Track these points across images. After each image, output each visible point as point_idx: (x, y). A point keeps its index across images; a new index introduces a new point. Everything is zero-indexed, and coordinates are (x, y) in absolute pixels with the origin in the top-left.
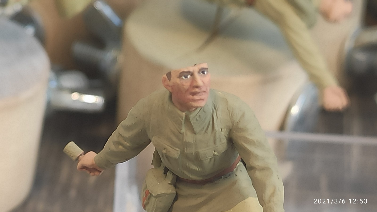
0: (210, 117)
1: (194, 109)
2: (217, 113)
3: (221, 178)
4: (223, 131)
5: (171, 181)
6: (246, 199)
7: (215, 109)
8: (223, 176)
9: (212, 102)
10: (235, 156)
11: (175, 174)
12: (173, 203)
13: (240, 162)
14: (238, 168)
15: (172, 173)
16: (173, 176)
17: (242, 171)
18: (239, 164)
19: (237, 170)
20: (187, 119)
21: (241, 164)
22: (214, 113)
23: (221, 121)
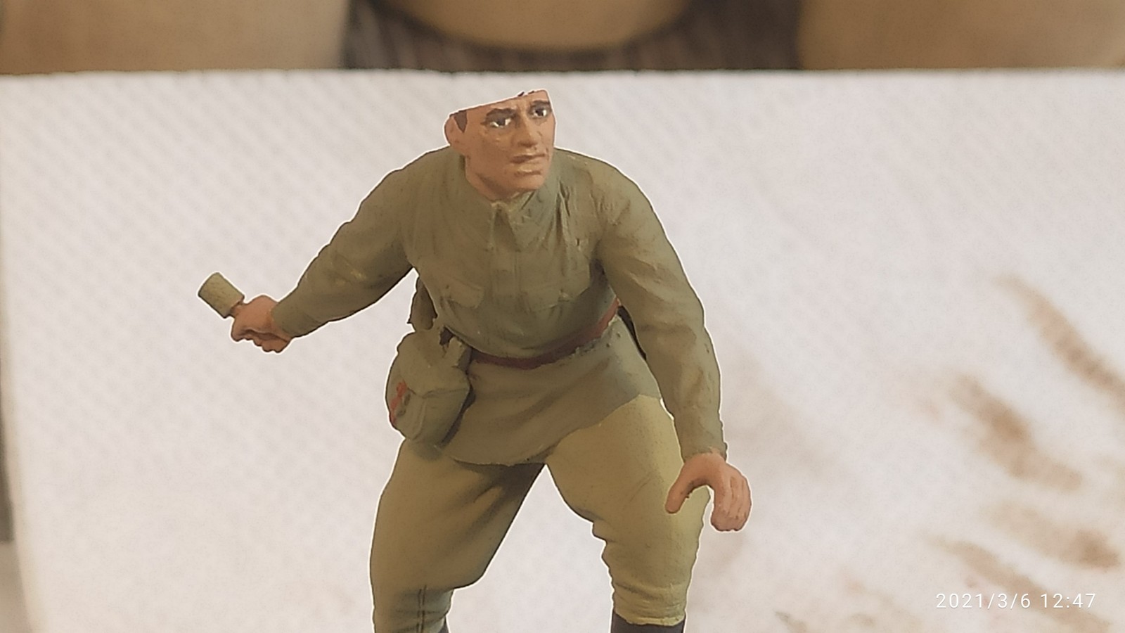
0: (552, 212)
1: (517, 194)
2: (569, 203)
3: (574, 352)
4: (582, 247)
5: (459, 360)
6: (631, 402)
7: (564, 194)
8: (578, 348)
9: (557, 179)
10: (606, 302)
11: (468, 345)
12: (463, 411)
13: (616, 315)
14: (611, 329)
15: (460, 344)
16: (464, 348)
17: (621, 336)
18: (613, 320)
19: (609, 334)
20: (501, 218)
21: (618, 320)
22: (561, 204)
23: (576, 222)
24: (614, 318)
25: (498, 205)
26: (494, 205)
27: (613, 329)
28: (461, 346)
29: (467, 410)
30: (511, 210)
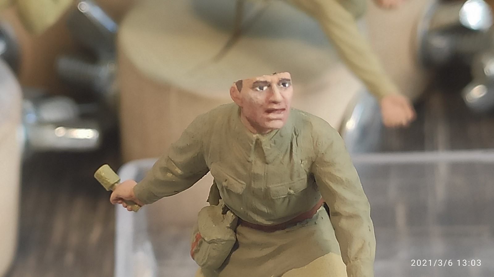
0: (288, 144)
2: (298, 139)
4: (303, 164)
5: (231, 224)
6: (325, 256)
7: (295, 134)
8: (298, 223)
9: (293, 124)
10: (316, 198)
11: (236, 215)
12: (231, 253)
13: (322, 207)
14: (318, 214)
15: (232, 214)
16: (234, 217)
17: (323, 218)
18: (320, 209)
19: (317, 217)
20: (258, 144)
21: (323, 210)
22: (293, 139)
23: (301, 150)
24: (321, 208)
25: (257, 136)
26: (255, 136)
27: (320, 214)
28: (232, 216)
29: (233, 253)
30: (264, 140)
